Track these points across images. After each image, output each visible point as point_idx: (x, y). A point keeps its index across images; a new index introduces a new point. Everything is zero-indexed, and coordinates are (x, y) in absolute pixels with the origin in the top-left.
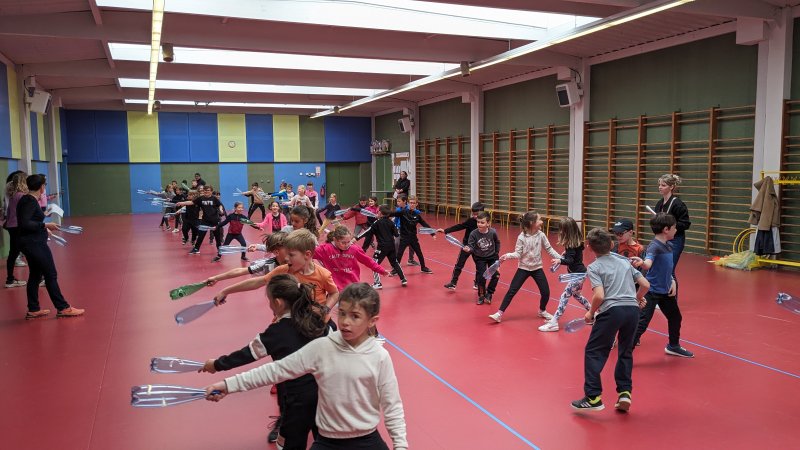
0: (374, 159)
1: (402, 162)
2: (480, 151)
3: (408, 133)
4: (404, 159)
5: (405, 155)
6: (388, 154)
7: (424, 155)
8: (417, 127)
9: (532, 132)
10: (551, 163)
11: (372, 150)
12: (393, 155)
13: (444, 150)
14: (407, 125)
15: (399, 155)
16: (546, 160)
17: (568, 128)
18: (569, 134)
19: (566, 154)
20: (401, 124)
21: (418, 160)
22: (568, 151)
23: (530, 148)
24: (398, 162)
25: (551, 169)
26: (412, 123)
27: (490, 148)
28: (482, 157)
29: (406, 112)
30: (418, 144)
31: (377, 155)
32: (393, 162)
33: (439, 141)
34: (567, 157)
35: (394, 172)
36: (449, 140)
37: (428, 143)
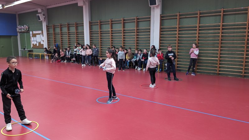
0: (19, 34)
1: (37, 35)
2: (90, 30)
3: (42, 21)
4: (39, 34)
5: (40, 32)
6: (28, 32)
7: (51, 31)
8: (47, 19)
9: (124, 20)
11: (18, 30)
12: (31, 32)
13: (65, 30)
14: (42, 18)
15: (34, 32)
16: (135, 34)
17: (150, 18)
18: (150, 21)
19: (148, 31)
20: (39, 17)
21: (48, 34)
22: (150, 29)
23: (123, 28)
24: (34, 35)
25: (137, 38)
26: (44, 17)
27: (96, 28)
28: (91, 33)
29: (40, 11)
30: (47, 27)
31: (20, 32)
32: (31, 36)
33: (61, 25)
34: (150, 32)
35: (32, 40)
36: (68, 25)
37: (54, 26)
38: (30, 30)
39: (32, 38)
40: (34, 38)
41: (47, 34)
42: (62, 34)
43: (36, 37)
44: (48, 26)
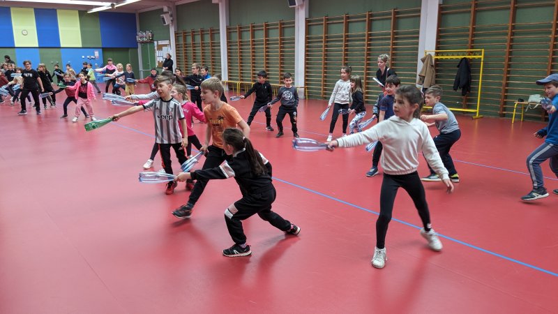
0: (140, 45)
2: (227, 39)
3: (168, 25)
4: (166, 45)
5: (166, 42)
6: (151, 42)
7: (182, 42)
8: (175, 22)
9: (267, 25)
10: (281, 48)
11: (139, 39)
12: (155, 43)
13: (198, 39)
14: (168, 20)
15: (160, 43)
16: (279, 46)
17: (294, 23)
18: (294, 27)
19: (292, 41)
20: (163, 19)
22: (294, 39)
23: (266, 37)
24: (160, 47)
25: (281, 51)
26: (171, 18)
27: (235, 37)
28: (229, 43)
29: (166, 9)
31: (142, 43)
32: (156, 48)
33: (194, 32)
34: (294, 43)
35: (158, 56)
36: (202, 31)
37: (185, 33)
38: (154, 39)
39: (157, 52)
40: (160, 52)
41: (176, 45)
42: (194, 45)
43: (162, 49)
44: (177, 34)
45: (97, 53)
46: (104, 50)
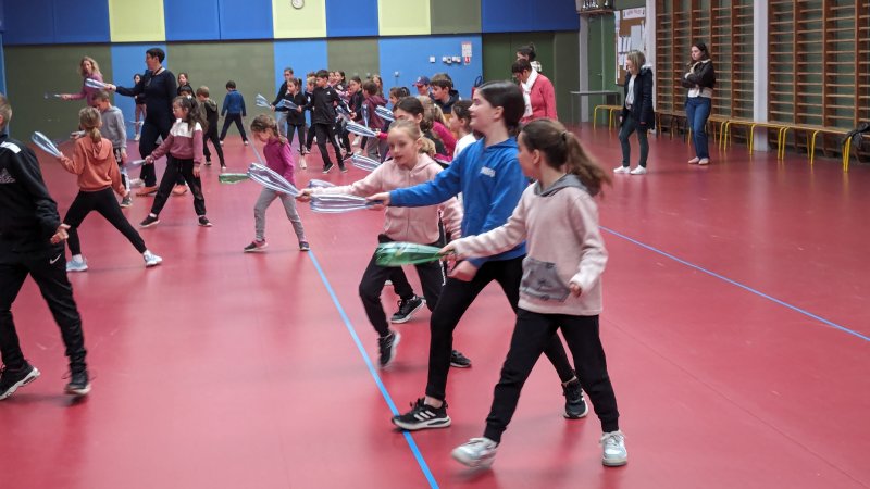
1: (632, 29)
4: (637, 22)
5: (637, 13)
7: (671, 12)
11: (579, 4)
12: (617, 14)
21: (661, 23)
32: (617, 29)
35: (619, 51)
39: (619, 39)
40: (625, 39)
43: (629, 33)
45: (467, 50)
46: (487, 38)
